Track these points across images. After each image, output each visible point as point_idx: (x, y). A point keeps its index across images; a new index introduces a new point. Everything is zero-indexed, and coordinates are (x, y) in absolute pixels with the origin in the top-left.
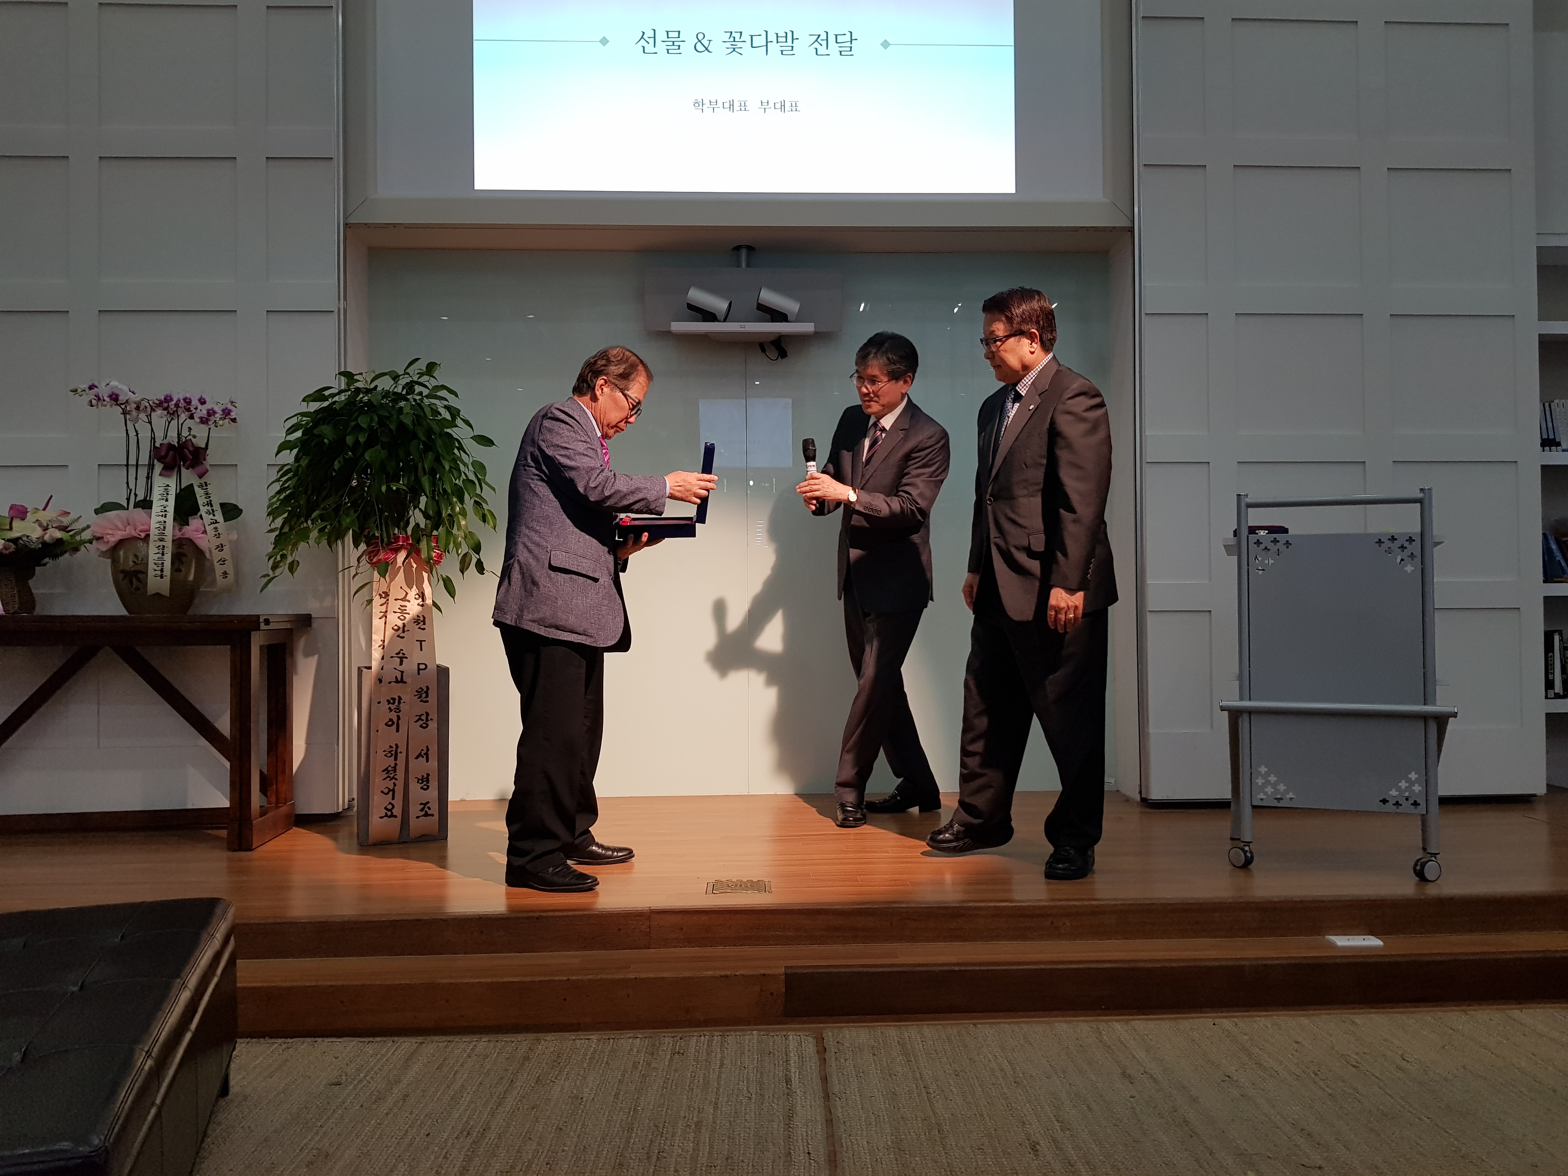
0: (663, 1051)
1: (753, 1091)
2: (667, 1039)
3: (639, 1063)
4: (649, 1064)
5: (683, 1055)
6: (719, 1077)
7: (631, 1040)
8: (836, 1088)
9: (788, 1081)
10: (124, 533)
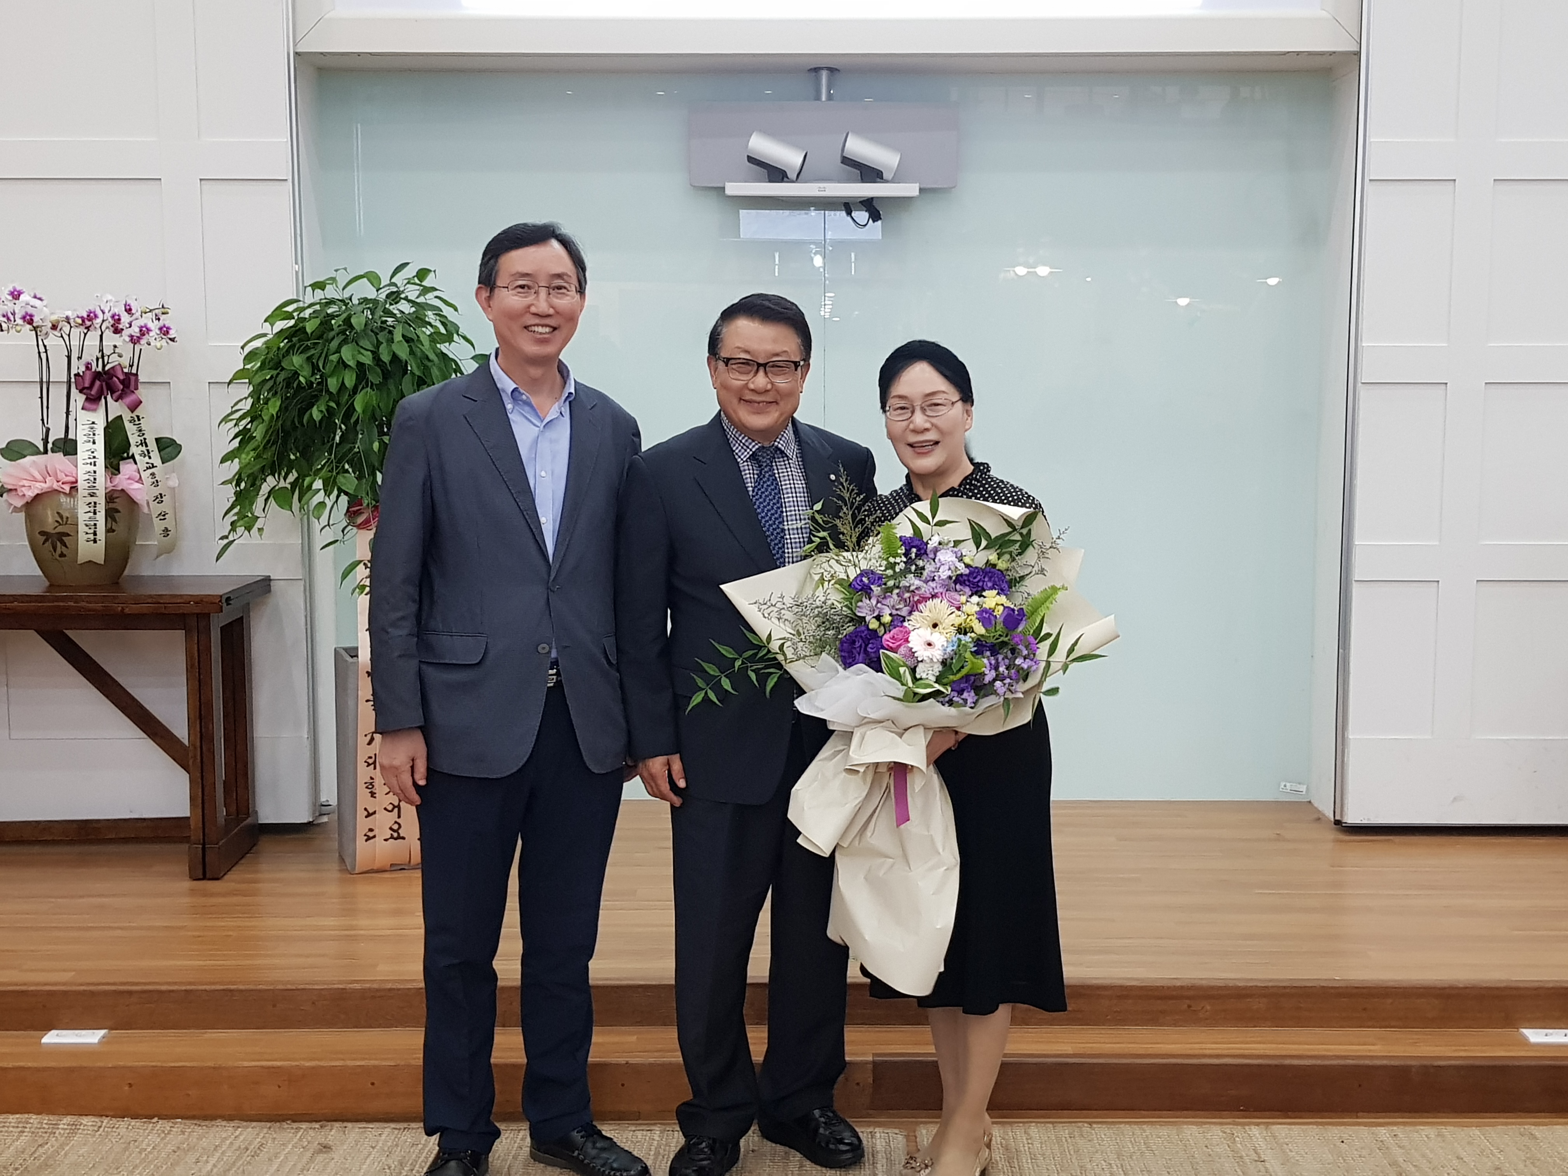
10: (43, 485)
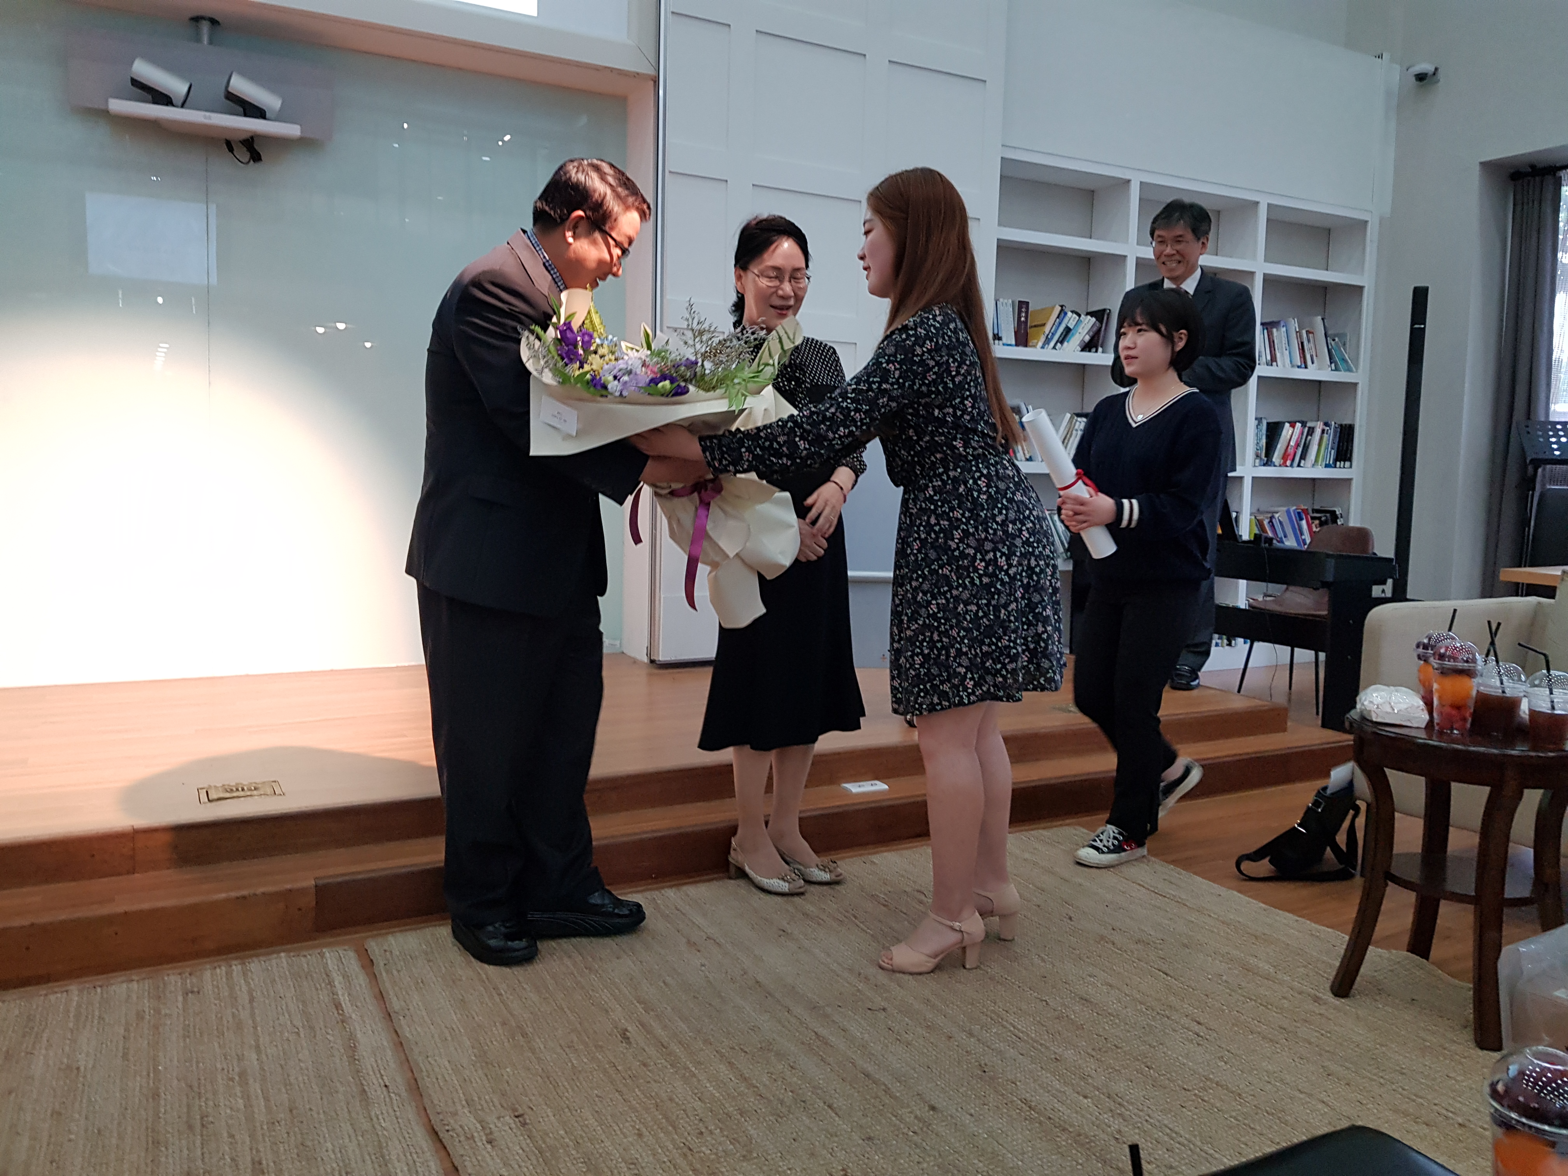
0: (171, 992)
1: (299, 1024)
2: (173, 978)
3: (144, 1011)
4: (158, 1011)
5: (198, 992)
6: (253, 1015)
7: (125, 985)
8: (396, 1004)
9: (338, 1006)
